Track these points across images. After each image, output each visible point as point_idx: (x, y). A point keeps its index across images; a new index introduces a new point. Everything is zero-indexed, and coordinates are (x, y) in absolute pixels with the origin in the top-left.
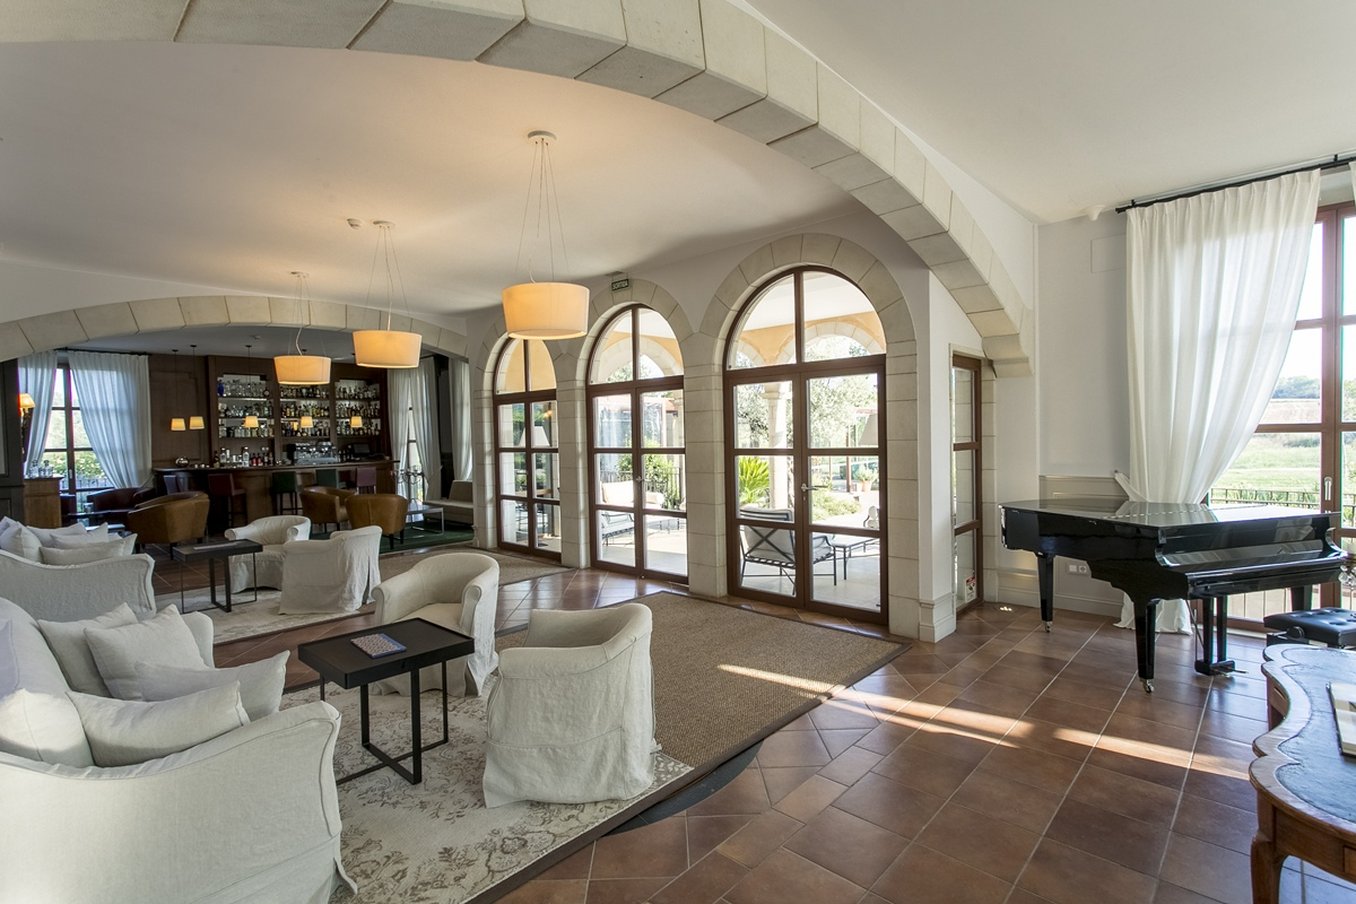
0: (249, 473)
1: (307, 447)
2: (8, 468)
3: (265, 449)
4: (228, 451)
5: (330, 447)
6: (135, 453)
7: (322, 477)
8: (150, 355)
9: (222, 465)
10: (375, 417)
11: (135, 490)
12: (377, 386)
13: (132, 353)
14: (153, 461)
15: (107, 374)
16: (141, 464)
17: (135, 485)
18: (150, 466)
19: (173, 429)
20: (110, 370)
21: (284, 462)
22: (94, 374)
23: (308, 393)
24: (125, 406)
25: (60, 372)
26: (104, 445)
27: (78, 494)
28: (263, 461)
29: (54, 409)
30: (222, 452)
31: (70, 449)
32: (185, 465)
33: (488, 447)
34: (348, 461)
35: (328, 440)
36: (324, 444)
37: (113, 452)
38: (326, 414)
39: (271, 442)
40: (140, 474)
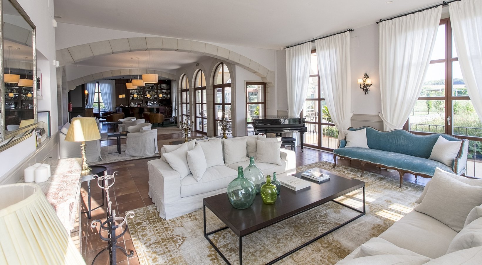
0: (136, 108)
1: (150, 102)
2: (83, 106)
3: (141, 102)
4: (132, 103)
5: (156, 102)
6: (112, 103)
7: (151, 110)
8: (115, 79)
9: (131, 106)
10: (169, 94)
11: (112, 112)
12: (169, 86)
13: (112, 79)
14: (116, 105)
15: (106, 84)
16: (113, 106)
17: (112, 111)
18: (115, 106)
19: (120, 97)
20: (107, 83)
21: (145, 106)
22: (104, 84)
23: (151, 88)
24: (110, 92)
25: (97, 84)
26: (106, 101)
27: (100, 112)
28: (140, 105)
29: (96, 93)
30: (131, 103)
31: (99, 102)
32: (122, 106)
33: (180, 102)
34: (161, 106)
35: (156, 100)
36: (155, 101)
37: (107, 103)
38: (156, 93)
39: (142, 100)
40: (113, 108)
